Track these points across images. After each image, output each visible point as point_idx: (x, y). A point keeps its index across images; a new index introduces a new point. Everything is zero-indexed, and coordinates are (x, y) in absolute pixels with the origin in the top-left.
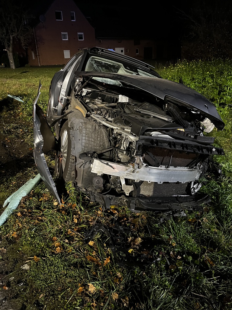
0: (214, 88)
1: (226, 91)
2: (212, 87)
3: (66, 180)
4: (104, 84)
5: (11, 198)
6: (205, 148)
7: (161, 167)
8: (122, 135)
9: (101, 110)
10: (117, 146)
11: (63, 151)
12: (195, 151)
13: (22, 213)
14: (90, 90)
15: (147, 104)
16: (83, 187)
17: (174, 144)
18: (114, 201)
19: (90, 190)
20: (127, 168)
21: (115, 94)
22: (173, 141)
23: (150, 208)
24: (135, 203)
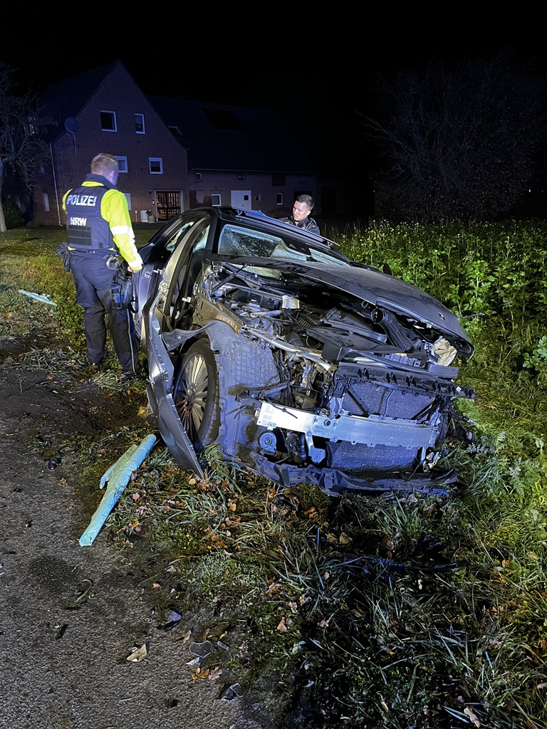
0: (450, 280)
1: (474, 289)
2: (446, 280)
3: (204, 442)
4: (256, 276)
5: (110, 475)
6: (444, 385)
7: (372, 418)
8: (302, 364)
9: (261, 322)
10: (293, 382)
11: (194, 394)
12: (427, 390)
13: (141, 494)
14: (230, 287)
15: (339, 312)
16: (237, 455)
17: (394, 378)
18: (295, 476)
19: (254, 455)
20: (318, 417)
21: (275, 293)
22: (392, 373)
23: (357, 487)
24: (332, 478)
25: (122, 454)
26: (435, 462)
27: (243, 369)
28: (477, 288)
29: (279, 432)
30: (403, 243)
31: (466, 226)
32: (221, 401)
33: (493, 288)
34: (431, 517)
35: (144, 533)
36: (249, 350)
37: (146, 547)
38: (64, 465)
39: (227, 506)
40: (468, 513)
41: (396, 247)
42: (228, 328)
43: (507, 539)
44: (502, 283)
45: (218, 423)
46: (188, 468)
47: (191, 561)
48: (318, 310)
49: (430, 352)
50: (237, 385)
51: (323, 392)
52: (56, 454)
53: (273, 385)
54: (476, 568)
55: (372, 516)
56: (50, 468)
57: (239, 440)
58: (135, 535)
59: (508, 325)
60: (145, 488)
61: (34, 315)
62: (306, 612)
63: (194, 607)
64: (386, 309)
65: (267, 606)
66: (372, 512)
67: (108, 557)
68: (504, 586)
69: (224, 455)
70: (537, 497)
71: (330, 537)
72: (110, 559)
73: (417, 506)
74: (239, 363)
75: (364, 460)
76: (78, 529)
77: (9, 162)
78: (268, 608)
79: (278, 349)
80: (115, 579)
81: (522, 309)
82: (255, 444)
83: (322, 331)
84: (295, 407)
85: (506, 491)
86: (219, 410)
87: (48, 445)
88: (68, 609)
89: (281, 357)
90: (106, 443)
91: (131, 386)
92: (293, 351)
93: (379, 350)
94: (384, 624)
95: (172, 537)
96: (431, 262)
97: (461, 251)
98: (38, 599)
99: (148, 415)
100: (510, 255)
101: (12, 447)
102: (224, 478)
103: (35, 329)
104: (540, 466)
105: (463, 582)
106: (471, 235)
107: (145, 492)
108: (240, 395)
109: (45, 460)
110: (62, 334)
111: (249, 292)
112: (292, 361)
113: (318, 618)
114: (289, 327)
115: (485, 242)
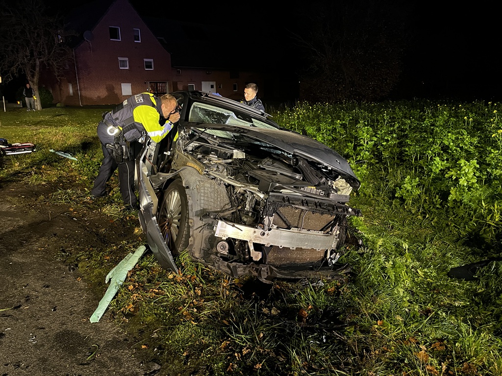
0: (348, 141)
1: (363, 146)
2: (346, 140)
3: (179, 250)
4: (215, 137)
5: (113, 274)
6: (340, 207)
7: (293, 229)
8: (246, 195)
9: (217, 167)
10: (240, 208)
11: (172, 217)
12: (329, 210)
13: (134, 286)
14: (197, 144)
15: (271, 160)
16: (201, 258)
17: (307, 203)
18: (242, 270)
19: (213, 257)
20: (256, 230)
21: (228, 148)
22: (305, 199)
23: (283, 276)
24: (266, 271)
25: (122, 260)
26: (337, 259)
27: (205, 199)
28: (365, 145)
29: (230, 241)
30: (318, 116)
31: (360, 105)
32: (190, 221)
33: (375, 145)
34: (333, 296)
35: (136, 312)
36: (210, 186)
37: (137, 322)
38: (80, 269)
39: (194, 292)
40: (358, 292)
41: (313, 118)
42: (195, 171)
43: (383, 308)
44: (382, 141)
45: (188, 236)
46: (167, 267)
47: (169, 329)
48: (257, 159)
49: (333, 186)
50: (201, 210)
51: (260, 212)
52: (74, 261)
53: (226, 209)
54: (361, 326)
55: (293, 295)
56: (70, 271)
57: (204, 247)
58: (130, 314)
59: (386, 169)
60: (138, 281)
61: (61, 167)
62: (246, 359)
63: (170, 359)
64: (301, 157)
65: (220, 356)
66: (294, 293)
67: (111, 330)
68: (379, 338)
69: (193, 258)
70: (404, 281)
71: (265, 310)
72: (112, 330)
73: (324, 288)
74: (202, 195)
75: (288, 259)
76: (89, 312)
77: (43, 61)
78: (221, 358)
79: (229, 185)
80: (115, 344)
81: (395, 159)
82: (214, 250)
83: (259, 172)
84: (241, 224)
85: (383, 278)
86: (189, 227)
87: (69, 255)
88: (81, 364)
89: (232, 191)
90: (111, 252)
91: (129, 214)
92: (240, 187)
93: (297, 184)
94: (299, 365)
95: (156, 314)
96: (335, 129)
97: (356, 121)
98: (61, 359)
99: (141, 233)
100: (387, 123)
101: (43, 257)
102: (193, 273)
103: (61, 176)
104: (406, 261)
105: (352, 336)
106: (362, 111)
107: (137, 284)
108: (203, 216)
109: (66, 265)
110: (81, 180)
111: (210, 147)
112: (239, 193)
113: (254, 363)
114: (237, 170)
115: (371, 115)
